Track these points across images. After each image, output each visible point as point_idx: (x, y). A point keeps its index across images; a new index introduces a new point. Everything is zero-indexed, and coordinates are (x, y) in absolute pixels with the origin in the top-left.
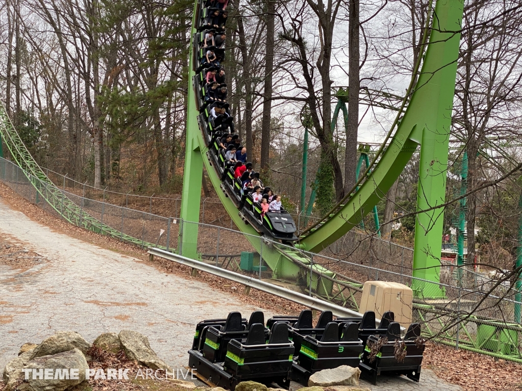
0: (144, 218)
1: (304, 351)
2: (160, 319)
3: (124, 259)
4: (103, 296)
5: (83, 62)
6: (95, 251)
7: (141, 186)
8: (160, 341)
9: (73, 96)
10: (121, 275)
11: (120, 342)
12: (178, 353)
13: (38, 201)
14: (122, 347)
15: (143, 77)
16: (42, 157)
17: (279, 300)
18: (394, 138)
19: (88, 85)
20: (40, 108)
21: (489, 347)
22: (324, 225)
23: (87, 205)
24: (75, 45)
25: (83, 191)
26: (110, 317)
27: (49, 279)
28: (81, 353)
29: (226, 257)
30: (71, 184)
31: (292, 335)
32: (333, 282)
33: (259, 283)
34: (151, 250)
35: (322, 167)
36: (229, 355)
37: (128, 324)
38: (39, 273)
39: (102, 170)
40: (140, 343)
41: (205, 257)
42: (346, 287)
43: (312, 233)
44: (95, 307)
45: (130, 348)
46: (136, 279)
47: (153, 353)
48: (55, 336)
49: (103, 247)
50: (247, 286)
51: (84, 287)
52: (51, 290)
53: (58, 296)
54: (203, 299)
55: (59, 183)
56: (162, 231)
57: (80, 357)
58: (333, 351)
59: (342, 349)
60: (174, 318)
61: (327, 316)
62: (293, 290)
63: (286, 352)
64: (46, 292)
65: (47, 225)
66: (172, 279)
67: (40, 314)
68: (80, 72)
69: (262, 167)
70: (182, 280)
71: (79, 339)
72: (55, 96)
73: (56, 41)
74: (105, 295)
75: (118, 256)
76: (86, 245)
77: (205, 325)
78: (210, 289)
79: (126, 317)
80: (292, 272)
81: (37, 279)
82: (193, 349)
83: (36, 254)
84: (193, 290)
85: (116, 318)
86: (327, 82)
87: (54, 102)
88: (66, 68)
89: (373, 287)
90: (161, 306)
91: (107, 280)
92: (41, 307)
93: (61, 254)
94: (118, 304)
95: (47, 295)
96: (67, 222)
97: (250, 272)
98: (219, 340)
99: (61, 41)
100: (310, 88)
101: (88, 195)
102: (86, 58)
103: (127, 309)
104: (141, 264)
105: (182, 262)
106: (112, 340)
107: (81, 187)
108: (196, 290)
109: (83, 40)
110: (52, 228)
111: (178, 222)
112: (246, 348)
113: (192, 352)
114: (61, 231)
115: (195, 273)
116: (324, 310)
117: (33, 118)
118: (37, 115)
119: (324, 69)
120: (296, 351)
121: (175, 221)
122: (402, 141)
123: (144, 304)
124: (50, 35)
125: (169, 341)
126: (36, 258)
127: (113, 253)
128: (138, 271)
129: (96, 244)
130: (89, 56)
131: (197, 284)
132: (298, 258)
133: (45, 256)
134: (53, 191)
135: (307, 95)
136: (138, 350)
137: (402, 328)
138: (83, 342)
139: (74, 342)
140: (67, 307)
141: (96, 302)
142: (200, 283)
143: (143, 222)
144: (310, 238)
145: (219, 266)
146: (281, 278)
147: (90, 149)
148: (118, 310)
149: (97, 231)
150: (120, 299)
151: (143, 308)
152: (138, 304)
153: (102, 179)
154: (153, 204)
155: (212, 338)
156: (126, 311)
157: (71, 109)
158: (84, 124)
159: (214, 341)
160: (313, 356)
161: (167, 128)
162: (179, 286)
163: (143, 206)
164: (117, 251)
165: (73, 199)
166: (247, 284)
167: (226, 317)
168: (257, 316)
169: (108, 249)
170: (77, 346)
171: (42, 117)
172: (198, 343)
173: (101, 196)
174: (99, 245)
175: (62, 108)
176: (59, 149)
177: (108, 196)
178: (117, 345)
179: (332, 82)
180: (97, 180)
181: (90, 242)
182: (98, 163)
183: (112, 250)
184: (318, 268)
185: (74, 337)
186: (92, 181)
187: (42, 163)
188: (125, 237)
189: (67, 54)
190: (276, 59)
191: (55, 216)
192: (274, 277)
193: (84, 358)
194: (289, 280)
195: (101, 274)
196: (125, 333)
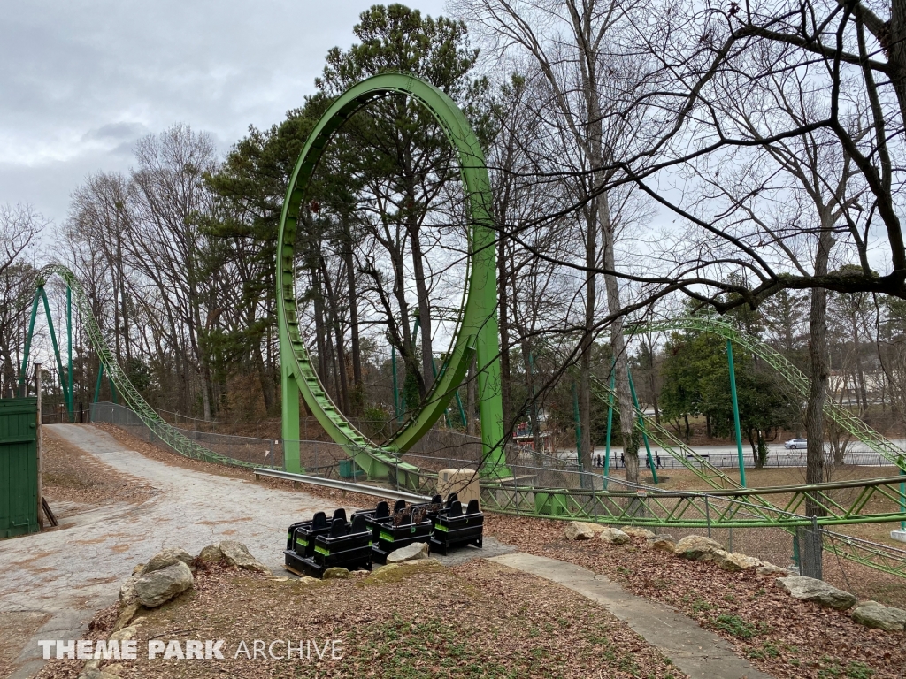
0: (250, 442)
1: (382, 536)
2: (263, 530)
3: (233, 482)
4: (212, 517)
5: (185, 308)
6: (206, 478)
7: (249, 413)
8: (262, 547)
9: (179, 340)
10: (230, 496)
11: (221, 551)
12: (278, 555)
13: (153, 440)
14: (224, 556)
15: (243, 318)
16: (154, 399)
17: (373, 498)
18: (455, 348)
19: (191, 329)
20: (149, 354)
21: (545, 511)
22: (408, 427)
23: (199, 438)
24: (177, 293)
25: (194, 426)
26: (218, 534)
27: (164, 508)
28: (185, 565)
29: (328, 467)
30: (183, 420)
31: (372, 525)
32: (419, 476)
33: (355, 486)
34: (257, 470)
35: (408, 377)
36: (317, 549)
37: (234, 538)
38: (154, 504)
39: (211, 404)
40: (239, 550)
41: (309, 470)
42: (429, 478)
43: (398, 436)
44: (205, 527)
45: (230, 556)
46: (243, 498)
47: (251, 557)
48: (161, 554)
49: (214, 474)
50: (343, 490)
51: (195, 511)
52: (165, 518)
53: (171, 522)
54: (304, 507)
55: (171, 421)
56: (267, 452)
57: (183, 568)
58: (407, 532)
59: (414, 530)
60: (276, 527)
61: (401, 504)
62: (385, 487)
63: (366, 539)
64: (161, 520)
65: (161, 460)
66: (276, 494)
67: (155, 539)
68: (183, 317)
69: (356, 383)
70: (285, 493)
71: (183, 553)
72: (163, 342)
73: (159, 292)
74: (214, 516)
75: (227, 480)
76: (198, 474)
77: (295, 527)
78: (310, 498)
79: (233, 532)
80: (383, 472)
81: (152, 510)
82: (288, 549)
83: (151, 488)
84: (295, 501)
85: (224, 533)
86: (403, 305)
87: (163, 347)
88: (170, 315)
89: (446, 474)
90: (264, 518)
91: (216, 502)
92: (155, 534)
93: (174, 484)
94: (226, 522)
95: (161, 522)
96: (180, 455)
97: (349, 478)
98: (308, 538)
99: (162, 292)
100: (388, 312)
101: (199, 428)
102: (188, 304)
103: (234, 525)
104: (248, 485)
105: (285, 478)
106: (214, 551)
107: (192, 421)
108: (297, 501)
109: (184, 289)
110: (165, 463)
111: (280, 442)
112: (330, 541)
113: (287, 552)
114: (174, 464)
115: (297, 486)
116: (399, 499)
117: (143, 364)
118: (147, 360)
119: (400, 293)
120: (375, 538)
121: (277, 442)
122: (462, 349)
123: (249, 519)
124: (154, 288)
125: (270, 547)
126: (152, 491)
127: (223, 478)
128: (245, 491)
129: (208, 472)
130: (190, 302)
131: (299, 495)
132: (388, 460)
133: (160, 488)
134: (166, 428)
135: (387, 318)
136: (237, 556)
137: (463, 505)
138: (187, 555)
139: (179, 557)
140: (179, 531)
141: (206, 523)
142: (302, 494)
143: (248, 446)
144: (397, 440)
145: (321, 476)
146: (375, 479)
147: (198, 386)
148: (225, 527)
149: (209, 459)
150: (227, 517)
151: (248, 522)
152: (244, 519)
153: (212, 412)
154: (260, 429)
155: (302, 537)
156: (233, 527)
157: (178, 351)
158: (192, 364)
159: (303, 539)
160: (390, 539)
161: (268, 360)
162: (282, 498)
163: (251, 432)
164: (226, 475)
165: (186, 434)
166: (343, 488)
167: (312, 518)
168: (340, 513)
169: (219, 474)
170: (182, 560)
171: (153, 363)
172: (291, 544)
173: (211, 428)
174: (211, 472)
175: (170, 352)
176: (170, 389)
177: (218, 427)
178: (219, 554)
179: (408, 304)
180: (207, 413)
181: (202, 471)
182: (206, 398)
183: (222, 475)
184: (406, 466)
185: (178, 552)
186: (202, 414)
187: (154, 404)
188: (235, 462)
189: (170, 304)
190: (358, 290)
191: (170, 451)
192: (369, 479)
193: (188, 568)
194: (381, 480)
195: (211, 498)
196: (224, 543)
